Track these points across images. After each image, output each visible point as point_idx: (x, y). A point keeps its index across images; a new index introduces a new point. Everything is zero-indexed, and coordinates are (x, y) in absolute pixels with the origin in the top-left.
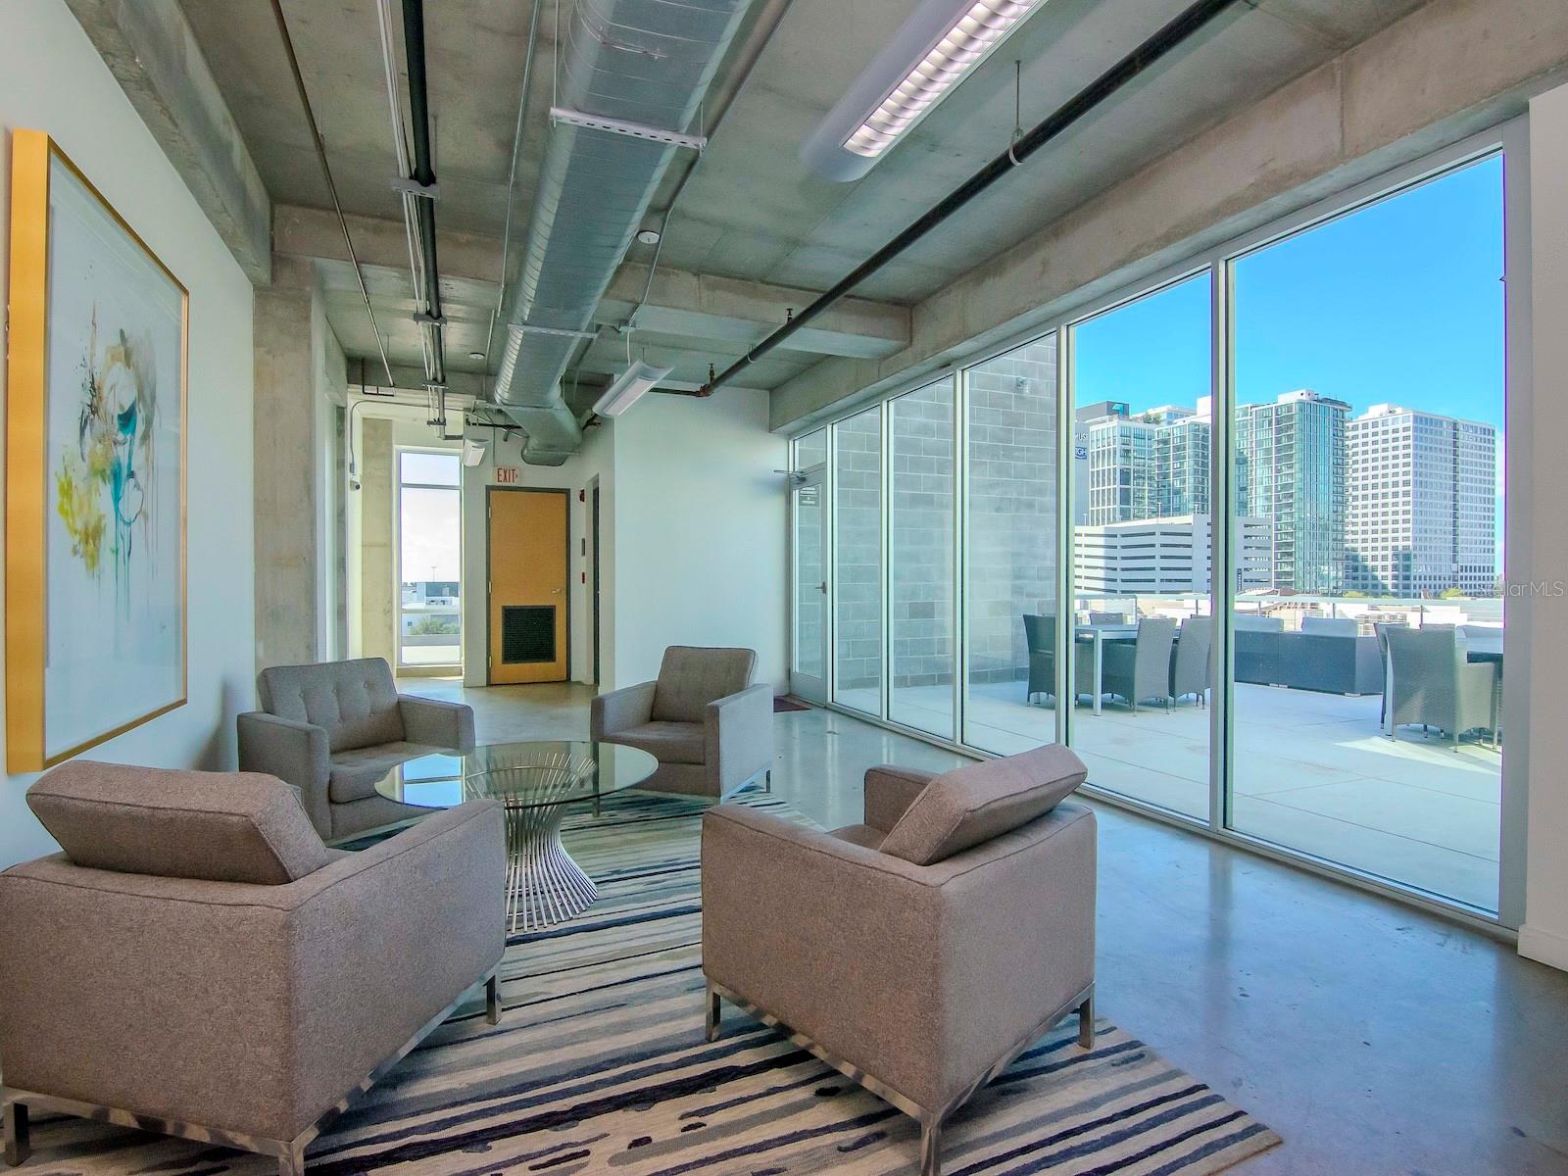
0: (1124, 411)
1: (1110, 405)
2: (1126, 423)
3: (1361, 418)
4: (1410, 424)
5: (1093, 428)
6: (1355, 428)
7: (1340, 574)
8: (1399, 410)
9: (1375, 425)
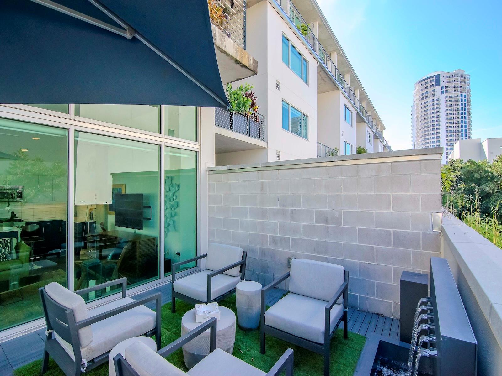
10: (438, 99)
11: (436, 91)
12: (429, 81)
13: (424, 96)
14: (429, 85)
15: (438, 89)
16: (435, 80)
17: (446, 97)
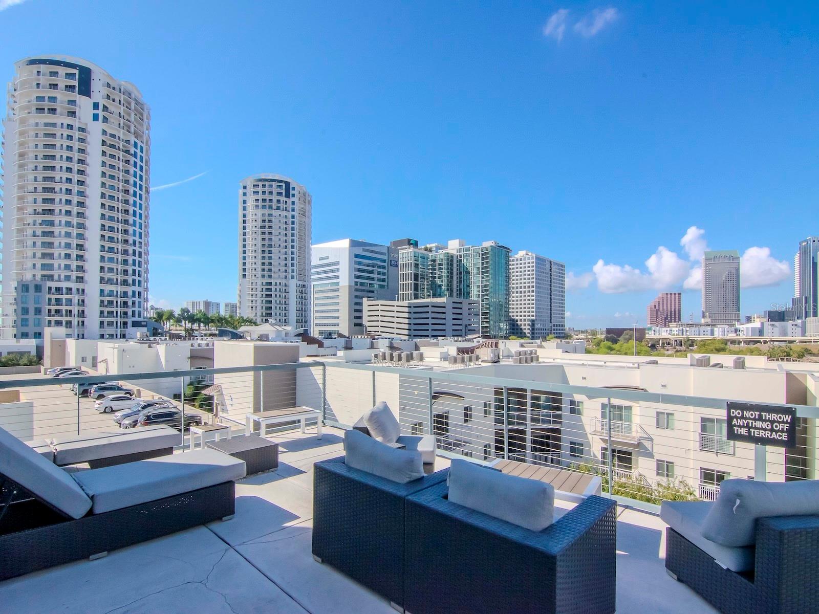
0: (416, 244)
1: (409, 240)
2: (416, 250)
3: (515, 256)
4: (534, 260)
5: (401, 252)
6: (513, 261)
7: (508, 327)
8: (530, 254)
9: (521, 260)
10: (82, 130)
11: (80, 107)
12: (62, 71)
13: (46, 105)
14: (62, 82)
15: (84, 105)
16: (77, 77)
17: (104, 132)
